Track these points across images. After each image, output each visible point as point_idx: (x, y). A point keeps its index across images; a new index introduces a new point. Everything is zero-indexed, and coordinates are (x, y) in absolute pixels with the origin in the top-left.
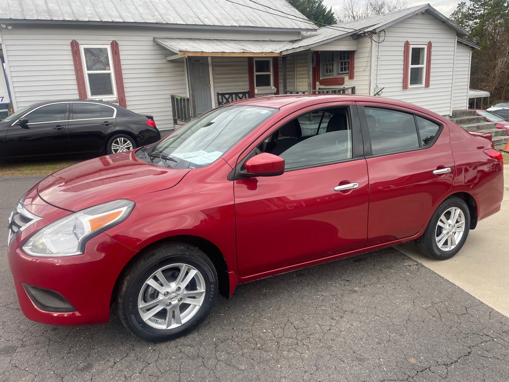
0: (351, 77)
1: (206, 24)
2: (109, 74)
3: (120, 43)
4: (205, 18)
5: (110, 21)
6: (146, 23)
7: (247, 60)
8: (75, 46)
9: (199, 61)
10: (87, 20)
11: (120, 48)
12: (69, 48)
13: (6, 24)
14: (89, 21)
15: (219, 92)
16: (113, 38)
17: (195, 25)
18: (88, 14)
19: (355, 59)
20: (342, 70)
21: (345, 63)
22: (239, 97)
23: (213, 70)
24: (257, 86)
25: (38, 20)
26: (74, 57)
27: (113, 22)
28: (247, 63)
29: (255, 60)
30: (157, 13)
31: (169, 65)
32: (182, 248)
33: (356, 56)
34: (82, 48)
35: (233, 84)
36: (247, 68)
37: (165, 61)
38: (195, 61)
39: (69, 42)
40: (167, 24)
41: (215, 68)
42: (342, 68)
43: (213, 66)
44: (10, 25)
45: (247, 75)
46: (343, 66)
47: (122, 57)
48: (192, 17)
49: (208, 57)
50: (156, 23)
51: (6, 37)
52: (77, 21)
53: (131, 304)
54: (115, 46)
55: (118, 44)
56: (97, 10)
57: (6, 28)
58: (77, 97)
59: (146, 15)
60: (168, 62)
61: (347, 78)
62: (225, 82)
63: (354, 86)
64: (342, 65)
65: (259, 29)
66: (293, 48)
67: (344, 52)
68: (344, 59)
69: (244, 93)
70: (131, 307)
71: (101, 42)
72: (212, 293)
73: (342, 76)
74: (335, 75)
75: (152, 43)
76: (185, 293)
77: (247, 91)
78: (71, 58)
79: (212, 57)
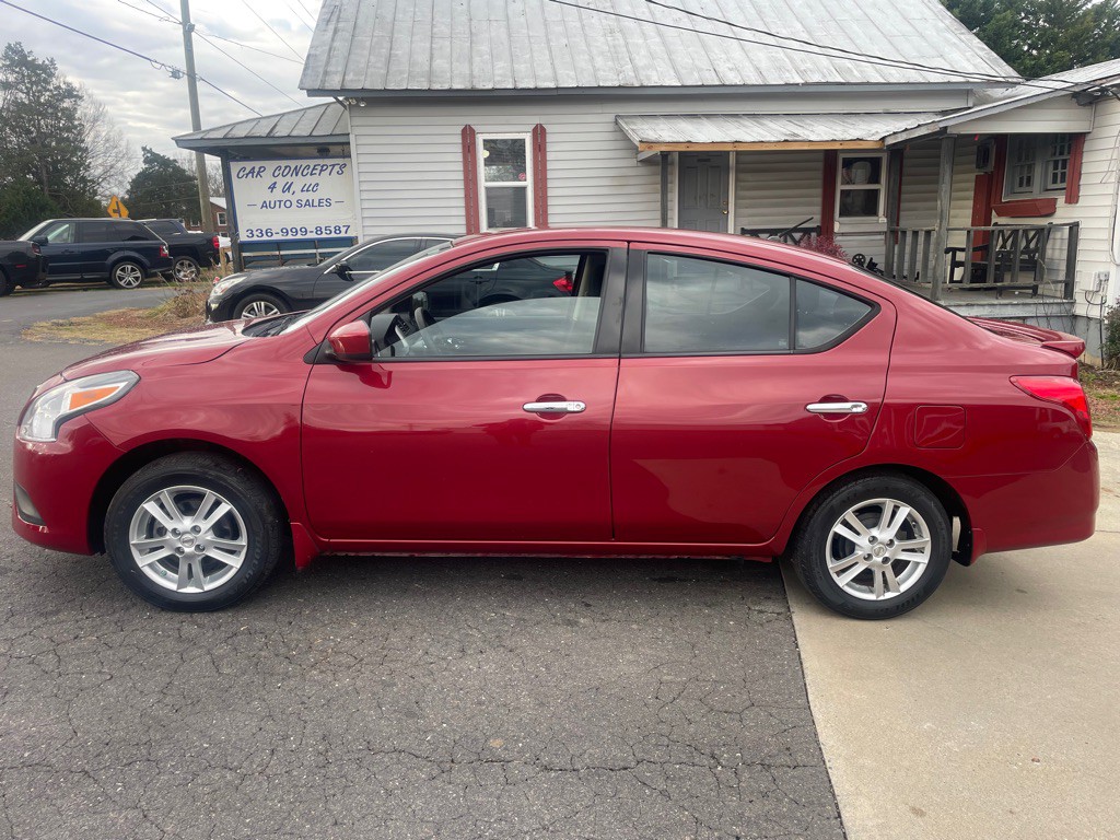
0: (1072, 198)
1: (727, 83)
2: (524, 189)
3: (549, 129)
4: (731, 70)
5: (532, 86)
6: (599, 87)
7: (821, 156)
8: (468, 135)
9: (708, 160)
10: (489, 86)
11: (549, 138)
12: (459, 139)
13: (357, 100)
14: (493, 90)
15: (746, 228)
16: (536, 120)
17: (703, 86)
18: (496, 75)
19: (1085, 154)
20: (1055, 182)
21: (1064, 162)
22: (793, 239)
23: (737, 180)
24: (841, 215)
25: (407, 90)
26: (465, 157)
27: (536, 89)
28: (820, 165)
29: (841, 156)
30: (630, 66)
31: (643, 170)
32: (207, 462)
33: (1087, 147)
34: (480, 139)
35: (781, 210)
36: (820, 175)
37: (633, 162)
38: (699, 160)
39: (459, 130)
40: (642, 87)
41: (742, 176)
42: (1055, 175)
43: (738, 171)
44: (363, 99)
45: (819, 191)
46: (1059, 171)
47: (550, 156)
48: (700, 70)
49: (728, 152)
50: (620, 87)
51: (357, 121)
52: (473, 90)
53: (116, 533)
54: (539, 134)
55: (545, 130)
56: (516, 66)
57: (357, 106)
58: (463, 230)
59: (604, 71)
60: (639, 164)
61: (1061, 200)
62: (761, 206)
63: (1077, 220)
64: (1056, 168)
65: (855, 88)
66: (906, 130)
67: (1063, 136)
68: (1061, 153)
69: (807, 231)
70: (116, 538)
71: (514, 127)
72: (258, 550)
73: (1050, 195)
74: (1036, 193)
75: (611, 127)
76: (209, 538)
77: (815, 225)
78: (460, 157)
79: (738, 153)
